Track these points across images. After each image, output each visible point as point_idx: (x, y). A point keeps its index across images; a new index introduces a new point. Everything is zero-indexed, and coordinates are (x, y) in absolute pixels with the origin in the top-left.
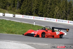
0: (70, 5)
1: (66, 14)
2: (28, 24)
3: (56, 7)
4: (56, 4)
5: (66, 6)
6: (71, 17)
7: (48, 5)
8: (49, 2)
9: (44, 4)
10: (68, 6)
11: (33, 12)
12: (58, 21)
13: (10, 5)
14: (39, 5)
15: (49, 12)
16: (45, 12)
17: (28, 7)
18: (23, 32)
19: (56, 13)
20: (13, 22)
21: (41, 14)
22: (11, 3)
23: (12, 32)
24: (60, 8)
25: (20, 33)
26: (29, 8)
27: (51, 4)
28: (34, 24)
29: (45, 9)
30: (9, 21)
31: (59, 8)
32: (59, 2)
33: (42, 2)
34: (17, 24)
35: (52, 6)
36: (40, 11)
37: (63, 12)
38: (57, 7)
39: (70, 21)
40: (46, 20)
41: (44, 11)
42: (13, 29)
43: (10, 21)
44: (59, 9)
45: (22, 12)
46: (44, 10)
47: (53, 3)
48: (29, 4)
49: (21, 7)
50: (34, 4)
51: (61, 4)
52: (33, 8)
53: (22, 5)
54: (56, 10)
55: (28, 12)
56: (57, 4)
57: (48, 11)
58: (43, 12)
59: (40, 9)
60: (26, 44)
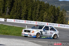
0: (58, 10)
5: (54, 11)
8: (37, 8)
11: (22, 17)
14: (28, 11)
17: (17, 13)
21: (30, 19)
22: (1, 9)
24: (49, 13)
32: (48, 7)
33: (31, 8)
35: (41, 12)
37: (51, 17)
38: (46, 12)
40: (37, 24)
41: (33, 17)
48: (18, 10)
49: (10, 13)
50: (23, 10)
51: (50, 10)
54: (45, 16)
56: (46, 9)
57: (37, 17)
59: (29, 14)
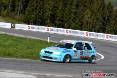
0: (109, 7)
1: (103, 23)
2: (38, 40)
3: (86, 11)
4: (86, 6)
5: (103, 9)
6: (112, 28)
7: (73, 7)
8: (73, 3)
9: (65, 5)
10: (106, 9)
11: (46, 20)
12: (90, 35)
13: (6, 7)
14: (56, 7)
15: (75, 19)
16: (68, 20)
17: (37, 11)
18: (28, 54)
19: (87, 21)
20: (11, 36)
21: (60, 22)
22: (8, 5)
23: (10, 55)
24: (93, 12)
25: (23, 57)
26: (40, 13)
27: (77, 6)
28: (49, 41)
29: (67, 15)
30: (5, 35)
31: (90, 13)
32: (92, 2)
33: (61, 3)
34: (19, 40)
35: (79, 9)
36: (58, 18)
37: (97, 19)
38: (88, 11)
39: (109, 35)
40: (69, 34)
41: (66, 18)
42: (11, 50)
43: (7, 35)
44: (92, 15)
45: (27, 19)
46: (65, 16)
47: (80, 4)
48: (39, 6)
49: (26, 12)
50: (48, 7)
51: (95, 6)
52: (47, 12)
53: (27, 7)
54: (86, 17)
55: (38, 19)
56: (88, 5)
57: (72, 18)
58: (64, 19)
59: (59, 14)
60: (34, 75)
